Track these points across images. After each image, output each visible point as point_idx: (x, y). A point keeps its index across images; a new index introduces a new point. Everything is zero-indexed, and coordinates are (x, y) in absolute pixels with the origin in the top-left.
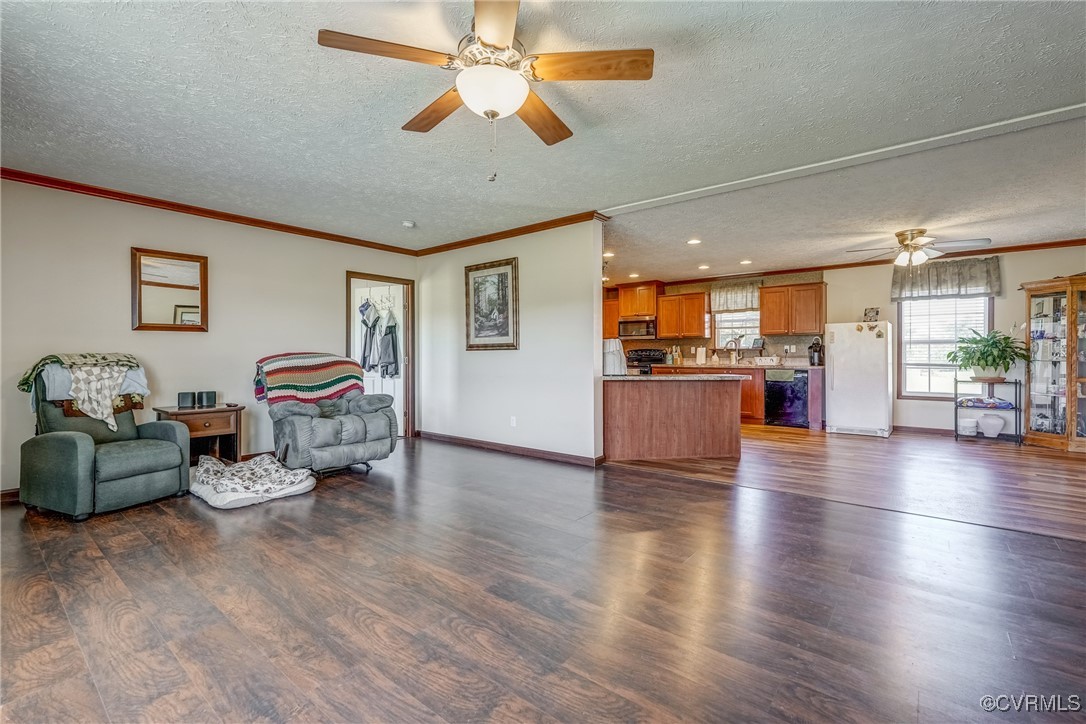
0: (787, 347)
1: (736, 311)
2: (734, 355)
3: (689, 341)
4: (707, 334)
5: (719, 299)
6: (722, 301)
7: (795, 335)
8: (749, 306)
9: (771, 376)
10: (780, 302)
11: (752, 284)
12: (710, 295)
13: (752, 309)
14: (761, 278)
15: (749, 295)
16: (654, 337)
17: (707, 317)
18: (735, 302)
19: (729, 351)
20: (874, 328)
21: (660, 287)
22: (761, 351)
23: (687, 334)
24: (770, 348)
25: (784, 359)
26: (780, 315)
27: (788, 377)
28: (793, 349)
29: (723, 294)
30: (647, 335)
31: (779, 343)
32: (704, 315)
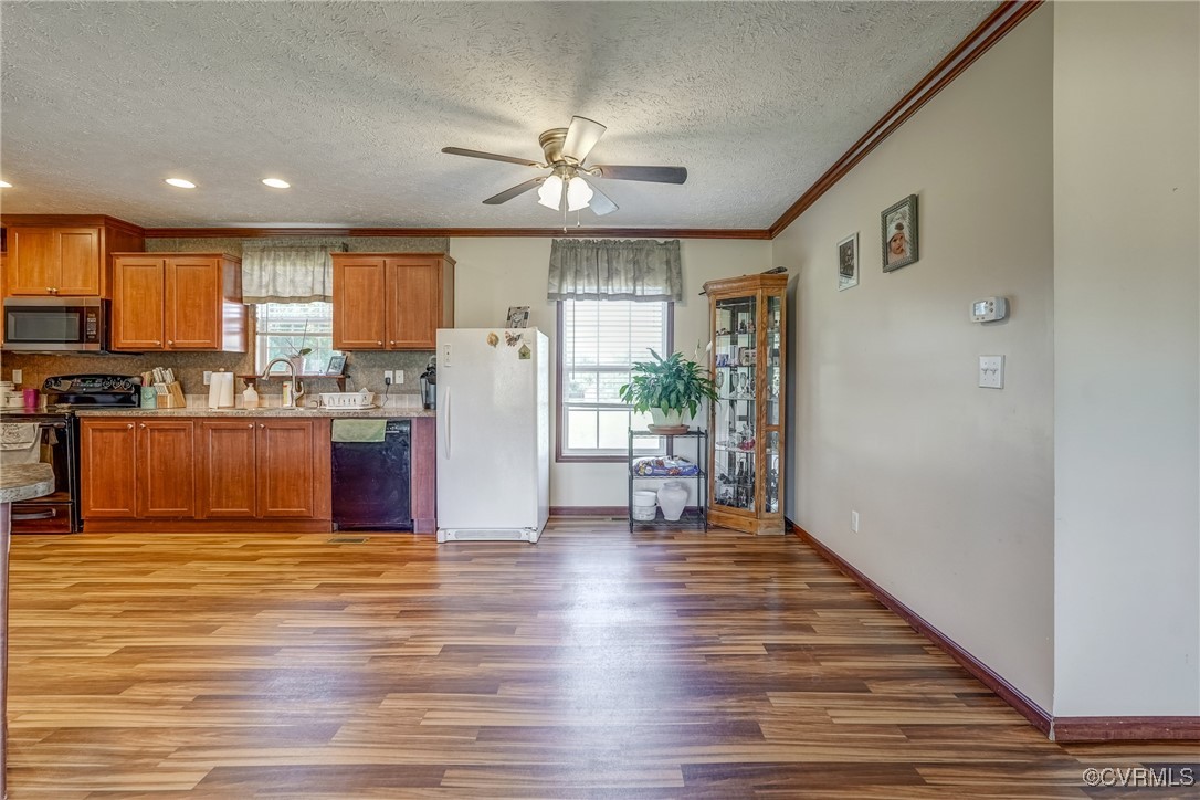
0: (388, 374)
1: (293, 299)
2: (289, 387)
3: (192, 361)
4: (231, 342)
5: (258, 273)
6: (265, 280)
7: (395, 349)
8: (318, 290)
9: (343, 432)
10: (371, 285)
11: (323, 247)
12: (239, 262)
13: (324, 298)
14: (345, 240)
15: (319, 269)
16: (96, 347)
17: (231, 311)
18: (292, 281)
19: (280, 381)
20: (516, 340)
21: (127, 236)
22: (342, 382)
23: (181, 342)
24: (359, 376)
25: (383, 396)
26: (369, 312)
27: (374, 432)
28: (400, 377)
29: (268, 263)
30: (81, 341)
31: (374, 366)
32: (224, 305)
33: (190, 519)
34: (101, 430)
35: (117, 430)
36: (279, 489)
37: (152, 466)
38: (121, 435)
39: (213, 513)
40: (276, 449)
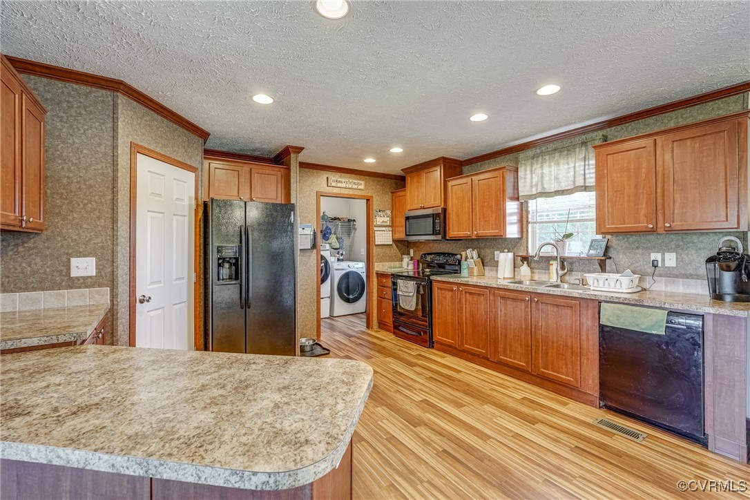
0: (655, 256)
1: (557, 193)
2: (555, 266)
3: (487, 245)
4: (512, 231)
5: (531, 176)
6: (535, 181)
7: (670, 231)
8: (580, 182)
9: (611, 316)
10: (638, 168)
11: (584, 144)
12: (517, 170)
13: (585, 188)
14: (604, 132)
15: (580, 164)
16: (439, 237)
17: (511, 207)
18: (556, 178)
19: (547, 260)
21: (454, 167)
22: (603, 263)
23: (482, 232)
24: (619, 256)
25: (649, 279)
26: (636, 195)
27: (652, 323)
28: (671, 260)
29: (537, 166)
30: (433, 234)
31: (638, 248)
32: (507, 203)
33: (487, 359)
34: (441, 289)
35: (449, 290)
36: (550, 354)
37: (466, 317)
38: (450, 293)
39: (501, 359)
40: (547, 319)
